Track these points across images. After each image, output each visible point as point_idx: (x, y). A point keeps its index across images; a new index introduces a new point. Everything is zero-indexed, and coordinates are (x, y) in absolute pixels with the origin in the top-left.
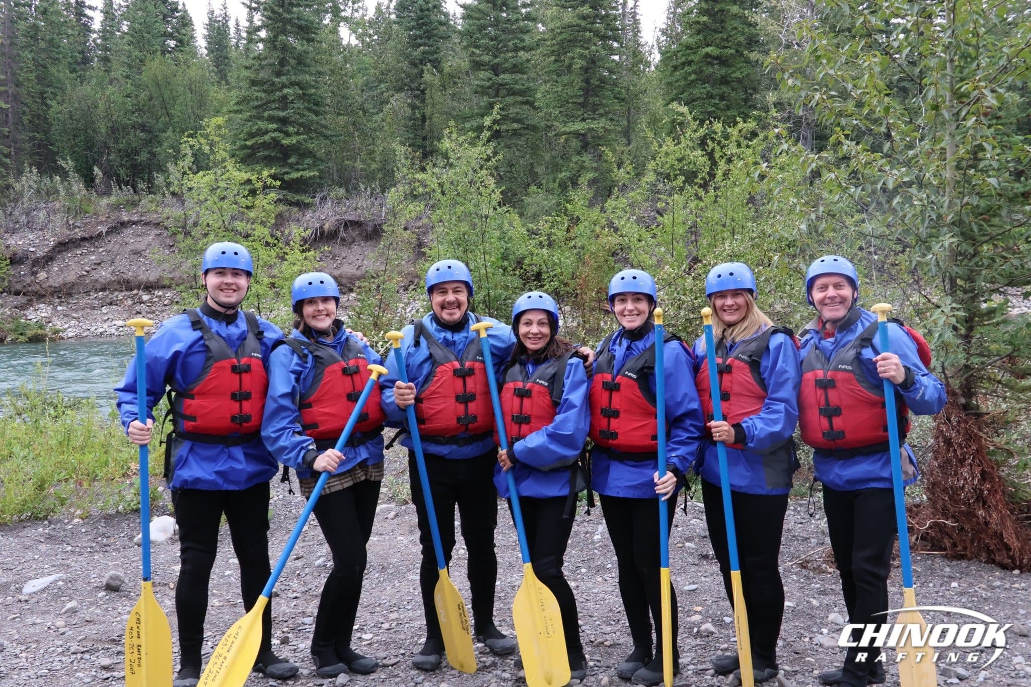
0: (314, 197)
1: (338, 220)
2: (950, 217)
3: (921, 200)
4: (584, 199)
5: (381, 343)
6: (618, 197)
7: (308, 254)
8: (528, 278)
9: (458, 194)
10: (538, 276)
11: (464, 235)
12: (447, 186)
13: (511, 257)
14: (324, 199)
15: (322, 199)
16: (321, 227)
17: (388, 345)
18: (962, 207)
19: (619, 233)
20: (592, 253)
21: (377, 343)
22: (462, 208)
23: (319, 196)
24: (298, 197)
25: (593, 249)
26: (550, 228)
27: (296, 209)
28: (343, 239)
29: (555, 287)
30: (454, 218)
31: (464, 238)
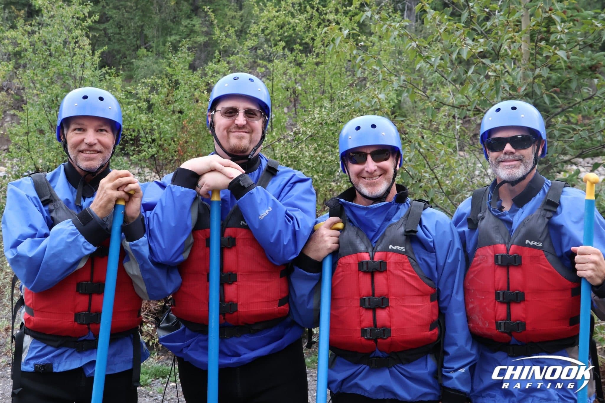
2: (523, 89)
3: (495, 71)
4: (184, 62)
6: (219, 61)
8: (127, 142)
10: (136, 141)
11: (57, 97)
12: (39, 45)
18: (534, 78)
20: (191, 120)
22: (54, 69)
25: (192, 114)
26: (150, 92)
29: (153, 153)
30: (46, 79)
31: (57, 100)
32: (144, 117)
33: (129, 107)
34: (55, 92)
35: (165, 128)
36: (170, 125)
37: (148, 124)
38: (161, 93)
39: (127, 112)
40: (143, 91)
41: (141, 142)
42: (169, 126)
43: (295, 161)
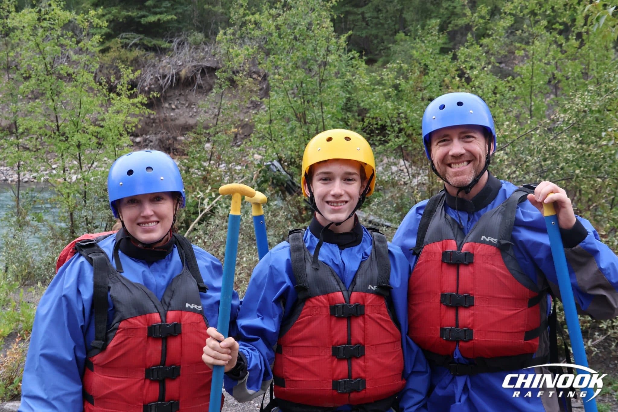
0: (171, 42)
1: (195, 66)
5: (207, 200)
7: (136, 100)
8: (372, 131)
9: (295, 38)
10: (382, 130)
11: (302, 83)
12: (284, 29)
13: (355, 109)
14: (181, 44)
15: (179, 44)
16: (177, 74)
17: (214, 202)
19: (471, 84)
21: (203, 199)
22: (298, 54)
23: (176, 40)
24: (155, 42)
26: (396, 78)
27: (152, 54)
28: (200, 87)
29: (400, 143)
30: (290, 64)
31: (302, 86)
32: (389, 104)
33: (374, 94)
34: (298, 77)
35: (412, 116)
36: (418, 112)
37: (395, 112)
38: (411, 78)
39: (372, 100)
40: (389, 76)
41: (387, 132)
42: (416, 113)
43: (553, 154)
